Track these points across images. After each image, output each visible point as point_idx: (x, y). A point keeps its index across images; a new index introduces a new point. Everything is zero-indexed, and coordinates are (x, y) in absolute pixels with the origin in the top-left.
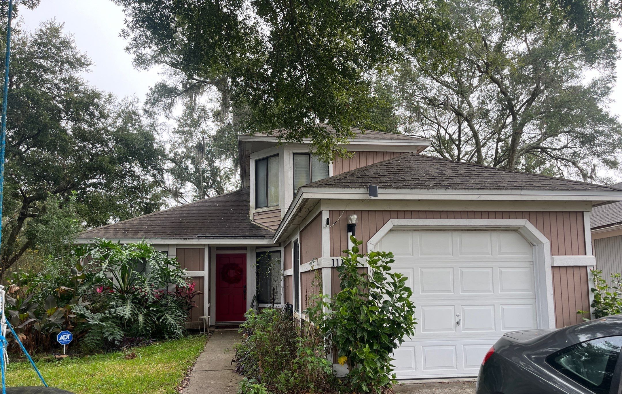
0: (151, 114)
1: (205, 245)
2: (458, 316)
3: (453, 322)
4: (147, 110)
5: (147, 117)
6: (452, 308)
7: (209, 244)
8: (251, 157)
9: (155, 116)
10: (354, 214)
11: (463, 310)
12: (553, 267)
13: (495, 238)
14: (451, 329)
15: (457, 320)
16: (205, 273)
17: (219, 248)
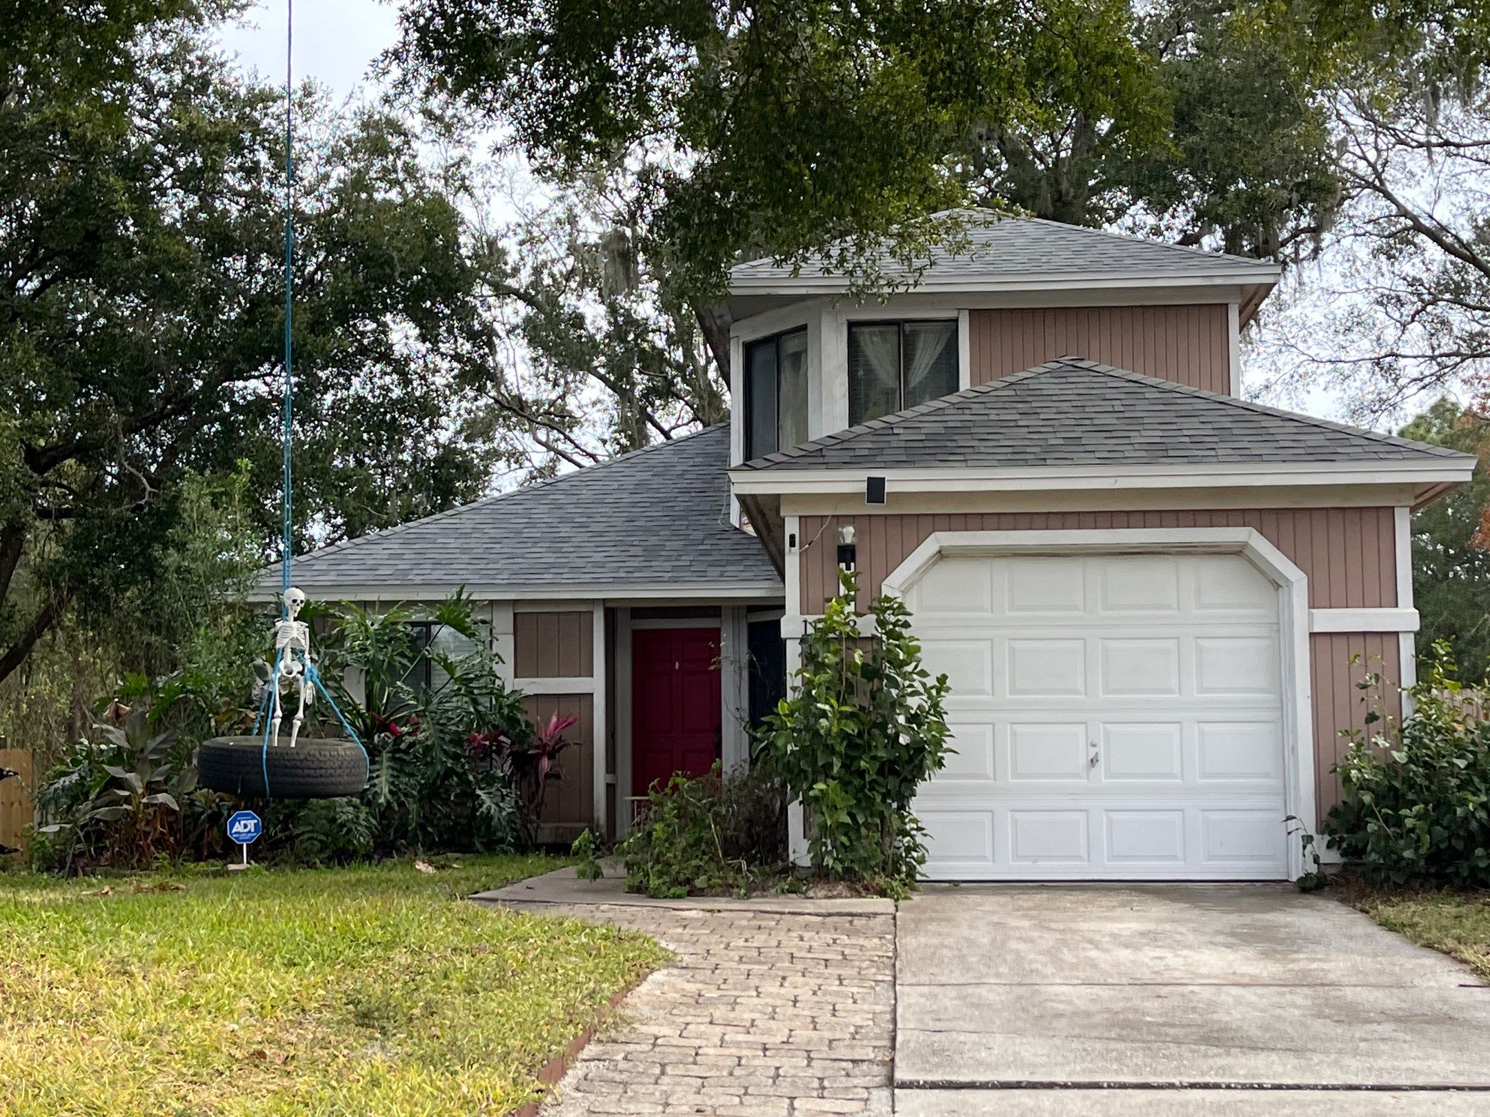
0: (448, 128)
1: (593, 600)
2: (1094, 746)
3: (1083, 760)
4: (438, 112)
5: (434, 137)
6: (1080, 729)
7: (604, 600)
8: (732, 334)
9: (465, 133)
10: (849, 524)
11: (1107, 734)
12: (1312, 635)
13: (1191, 572)
14: (1078, 776)
15: (1091, 756)
16: (596, 684)
17: (641, 610)
